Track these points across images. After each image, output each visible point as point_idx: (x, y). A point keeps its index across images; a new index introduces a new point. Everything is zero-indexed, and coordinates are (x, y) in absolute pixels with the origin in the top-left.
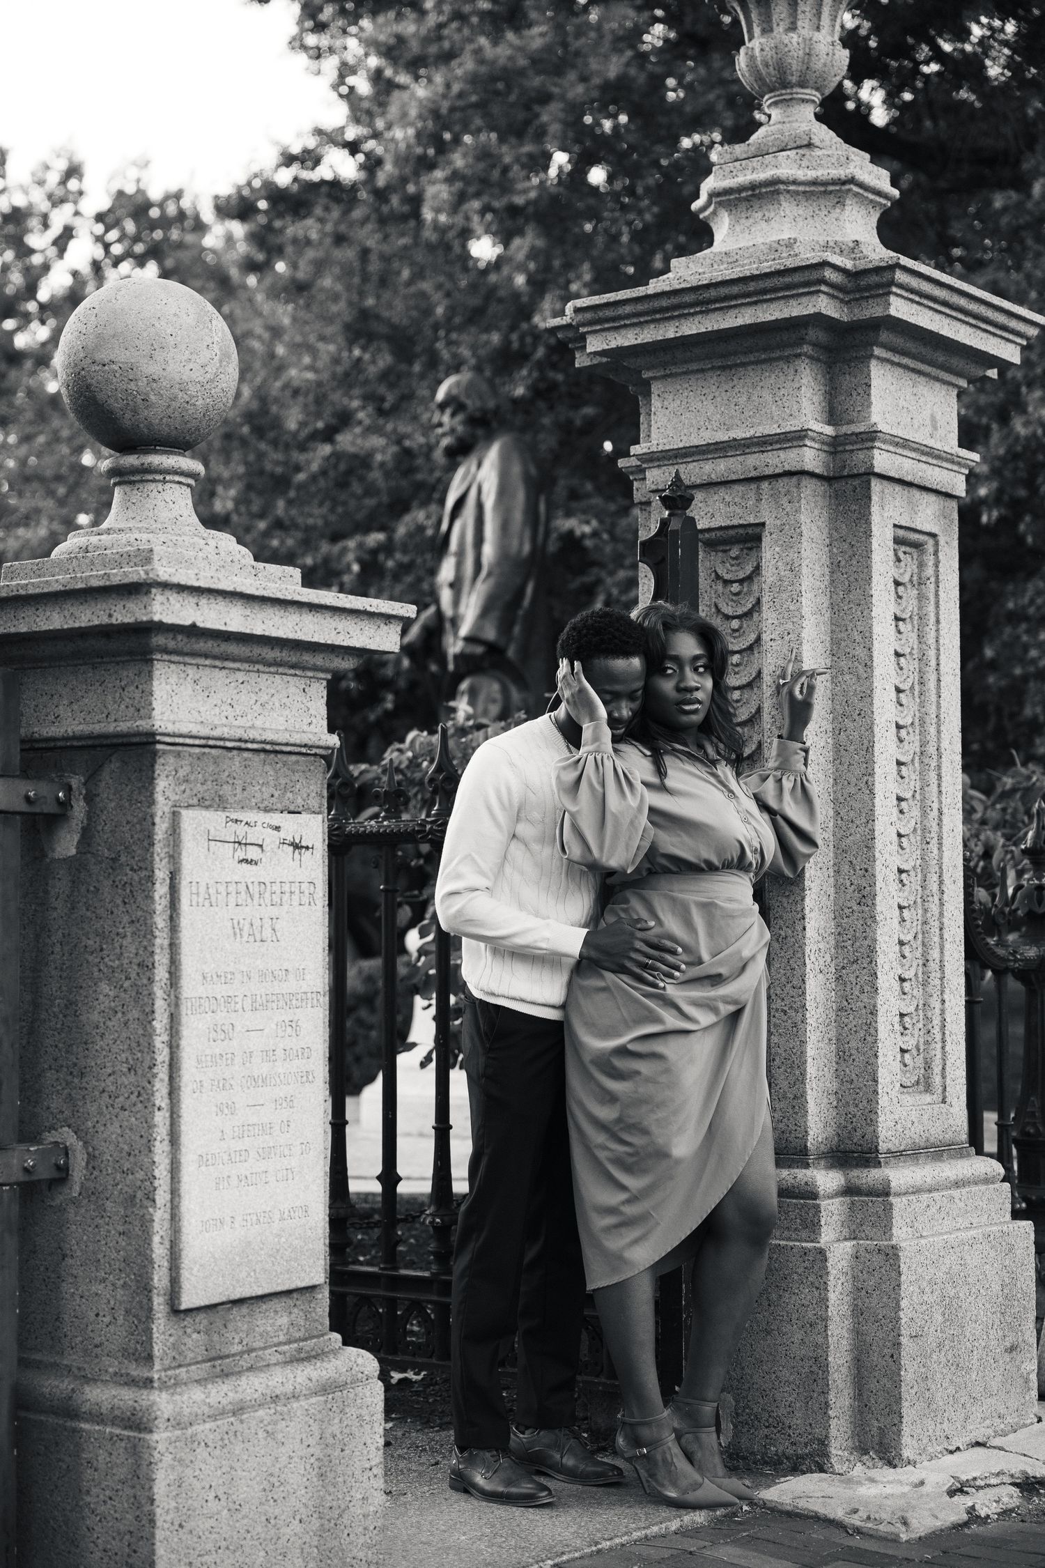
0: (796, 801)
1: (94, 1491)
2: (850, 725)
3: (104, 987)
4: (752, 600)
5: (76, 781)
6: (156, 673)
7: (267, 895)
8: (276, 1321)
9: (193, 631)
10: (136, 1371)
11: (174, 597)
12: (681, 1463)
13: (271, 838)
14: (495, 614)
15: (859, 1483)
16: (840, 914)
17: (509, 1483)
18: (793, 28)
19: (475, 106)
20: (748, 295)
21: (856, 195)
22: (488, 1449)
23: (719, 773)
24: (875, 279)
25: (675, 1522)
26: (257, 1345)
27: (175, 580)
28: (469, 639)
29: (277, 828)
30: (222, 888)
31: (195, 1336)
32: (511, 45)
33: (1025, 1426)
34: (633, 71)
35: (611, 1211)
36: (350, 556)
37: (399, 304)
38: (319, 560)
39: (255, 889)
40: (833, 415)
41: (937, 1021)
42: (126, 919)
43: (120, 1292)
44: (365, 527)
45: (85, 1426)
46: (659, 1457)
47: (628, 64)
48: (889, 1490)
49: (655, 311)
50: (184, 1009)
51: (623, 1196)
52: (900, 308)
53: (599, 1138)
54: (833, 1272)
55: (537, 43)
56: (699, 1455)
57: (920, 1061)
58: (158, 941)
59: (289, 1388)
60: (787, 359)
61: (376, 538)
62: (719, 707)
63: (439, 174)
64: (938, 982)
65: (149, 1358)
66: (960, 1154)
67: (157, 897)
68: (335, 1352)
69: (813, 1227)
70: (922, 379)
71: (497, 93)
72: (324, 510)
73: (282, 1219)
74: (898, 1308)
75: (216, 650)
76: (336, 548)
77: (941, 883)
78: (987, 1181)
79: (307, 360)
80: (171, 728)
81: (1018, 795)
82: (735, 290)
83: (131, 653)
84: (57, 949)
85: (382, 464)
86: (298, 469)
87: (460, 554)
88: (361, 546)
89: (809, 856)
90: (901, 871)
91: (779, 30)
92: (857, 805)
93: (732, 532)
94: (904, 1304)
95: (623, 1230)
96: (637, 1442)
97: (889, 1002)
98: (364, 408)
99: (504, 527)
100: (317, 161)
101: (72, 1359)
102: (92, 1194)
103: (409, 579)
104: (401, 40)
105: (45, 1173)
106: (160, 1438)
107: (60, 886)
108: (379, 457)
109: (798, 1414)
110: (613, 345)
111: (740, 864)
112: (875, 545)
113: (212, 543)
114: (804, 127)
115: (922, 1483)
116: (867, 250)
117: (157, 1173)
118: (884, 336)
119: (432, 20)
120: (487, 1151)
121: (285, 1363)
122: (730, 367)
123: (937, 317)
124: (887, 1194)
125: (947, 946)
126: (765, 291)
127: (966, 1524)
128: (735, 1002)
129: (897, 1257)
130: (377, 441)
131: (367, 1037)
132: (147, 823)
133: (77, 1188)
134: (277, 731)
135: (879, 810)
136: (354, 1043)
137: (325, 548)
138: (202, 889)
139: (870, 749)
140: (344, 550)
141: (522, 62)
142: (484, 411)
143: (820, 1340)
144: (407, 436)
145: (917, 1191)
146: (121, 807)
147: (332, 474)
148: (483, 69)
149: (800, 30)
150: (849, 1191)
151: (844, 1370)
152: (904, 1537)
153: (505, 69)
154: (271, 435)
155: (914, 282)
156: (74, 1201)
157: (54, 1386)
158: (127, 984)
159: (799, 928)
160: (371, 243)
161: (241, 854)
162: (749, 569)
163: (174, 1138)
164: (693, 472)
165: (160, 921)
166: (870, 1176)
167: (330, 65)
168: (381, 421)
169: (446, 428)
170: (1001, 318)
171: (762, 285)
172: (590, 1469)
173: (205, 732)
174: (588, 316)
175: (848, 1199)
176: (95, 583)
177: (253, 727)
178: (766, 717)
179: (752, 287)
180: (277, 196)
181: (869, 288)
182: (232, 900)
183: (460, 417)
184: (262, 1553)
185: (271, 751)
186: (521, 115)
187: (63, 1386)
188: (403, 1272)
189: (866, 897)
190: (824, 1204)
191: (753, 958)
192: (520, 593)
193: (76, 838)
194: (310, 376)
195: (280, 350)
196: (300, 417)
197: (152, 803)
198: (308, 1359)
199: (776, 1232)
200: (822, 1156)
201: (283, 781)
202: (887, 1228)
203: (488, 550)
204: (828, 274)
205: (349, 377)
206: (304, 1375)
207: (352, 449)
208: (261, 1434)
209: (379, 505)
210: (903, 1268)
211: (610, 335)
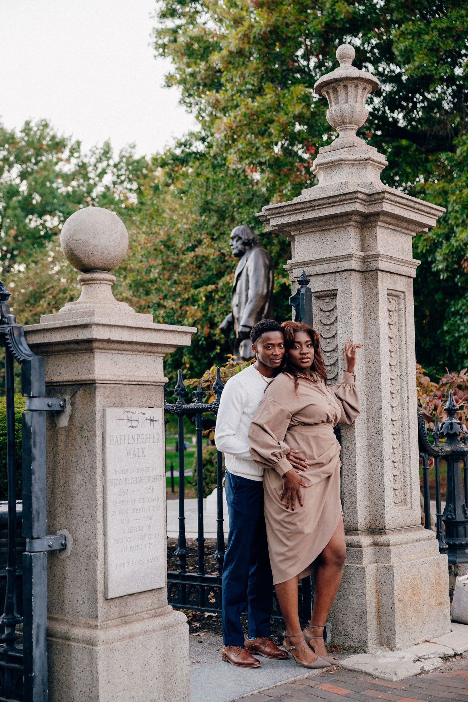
0: (351, 396)
1: (77, 668)
2: (371, 365)
3: (79, 476)
4: (334, 318)
5: (67, 398)
6: (96, 357)
7: (140, 439)
8: (147, 602)
9: (109, 341)
10: (92, 622)
11: (100, 328)
12: (308, 651)
13: (141, 418)
14: (254, 316)
15: (379, 658)
16: (369, 438)
17: (244, 659)
18: (347, 102)
19: (246, 125)
20: (330, 204)
21: (371, 164)
22: (236, 646)
23: (319, 385)
24: (377, 197)
25: (307, 673)
26: (139, 611)
27: (101, 322)
28: (244, 326)
29: (144, 414)
30: (122, 438)
31: (114, 608)
32: (258, 102)
33: (446, 633)
34: (305, 111)
35: (282, 554)
36: (202, 295)
37: (220, 199)
38: (190, 296)
39: (135, 437)
40: (363, 248)
41: (408, 478)
42: (86, 450)
43: (86, 592)
44: (207, 283)
45: (72, 643)
46: (299, 650)
47: (303, 108)
48: (391, 660)
49: (295, 210)
50: (108, 484)
51: (286, 549)
52: (387, 207)
53: (276, 526)
54: (368, 576)
55: (269, 101)
56: (316, 648)
57: (402, 493)
58: (98, 459)
59: (151, 628)
60: (345, 227)
61: (211, 287)
62: (318, 361)
63: (232, 151)
64: (408, 463)
65: (97, 617)
66: (418, 529)
67: (97, 441)
68: (169, 613)
69: (360, 558)
70: (398, 233)
71: (254, 120)
72: (192, 277)
73: (148, 563)
74: (393, 589)
75: (119, 348)
76: (196, 291)
77: (409, 425)
78: (429, 539)
79: (184, 221)
80: (101, 378)
81: (448, 385)
82: (324, 201)
83: (86, 349)
84: (61, 461)
85: (213, 259)
86: (182, 261)
87: (240, 294)
88: (206, 290)
89: (356, 416)
90: (393, 421)
91: (341, 103)
92: (375, 396)
93: (325, 293)
94: (395, 588)
95: (286, 561)
96: (291, 644)
97: (388, 470)
98: (206, 238)
99: (257, 283)
100: (191, 145)
101: (68, 617)
102: (75, 554)
103: (224, 302)
104: (217, 101)
105: (57, 547)
106: (100, 648)
107: (62, 437)
108: (212, 257)
109: (356, 631)
110: (280, 223)
111: (328, 421)
112: (380, 297)
113: (118, 306)
114: (351, 139)
115: (403, 657)
116: (375, 186)
117: (98, 546)
118: (382, 218)
119: (230, 93)
120: (235, 532)
121: (150, 618)
122: (324, 230)
123: (402, 210)
124: (389, 546)
125: (412, 449)
126: (335, 202)
127: (420, 674)
128: (327, 473)
129: (392, 569)
130: (210, 251)
131: (210, 476)
132: (93, 413)
133: (69, 552)
134: (144, 377)
135: (383, 398)
136: (206, 478)
137: (193, 291)
138: (115, 438)
139: (379, 375)
140: (199, 292)
141: (263, 108)
142: (249, 240)
143: (363, 602)
144: (223, 249)
145: (401, 544)
146: (84, 408)
147: (195, 262)
148: (248, 111)
149: (349, 103)
150: (375, 544)
151: (373, 614)
152: (395, 680)
153: (257, 111)
154: (173, 249)
155: (392, 198)
156: (68, 557)
157: (60, 628)
158: (86, 475)
159: (353, 443)
160: (209, 176)
161: (130, 424)
162: (332, 307)
163: (105, 534)
164: (309, 270)
165: (99, 451)
166: (381, 539)
167: (195, 109)
168: (213, 243)
169: (234, 246)
170: (428, 210)
171: (334, 200)
172: (276, 653)
173: (115, 378)
174: (270, 212)
175: (374, 547)
176: (72, 324)
177: (134, 376)
178: (339, 363)
179: (331, 200)
180: (176, 159)
181: (375, 200)
182: (126, 441)
183: (240, 242)
184: (141, 691)
185: (141, 384)
186: (264, 128)
187: (65, 628)
188: (207, 576)
189: (379, 432)
190: (364, 549)
191: (335, 456)
192: (263, 308)
193: (68, 419)
194: (185, 226)
195: (175, 217)
196: (183, 242)
197: (95, 406)
198: (159, 616)
199: (346, 560)
200: (364, 531)
201: (146, 396)
202: (389, 559)
203: (251, 293)
204: (359, 195)
205: (201, 227)
206: (157, 622)
207: (202, 254)
208: (140, 646)
209: (213, 274)
210: (395, 574)
211: (279, 219)
